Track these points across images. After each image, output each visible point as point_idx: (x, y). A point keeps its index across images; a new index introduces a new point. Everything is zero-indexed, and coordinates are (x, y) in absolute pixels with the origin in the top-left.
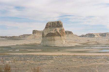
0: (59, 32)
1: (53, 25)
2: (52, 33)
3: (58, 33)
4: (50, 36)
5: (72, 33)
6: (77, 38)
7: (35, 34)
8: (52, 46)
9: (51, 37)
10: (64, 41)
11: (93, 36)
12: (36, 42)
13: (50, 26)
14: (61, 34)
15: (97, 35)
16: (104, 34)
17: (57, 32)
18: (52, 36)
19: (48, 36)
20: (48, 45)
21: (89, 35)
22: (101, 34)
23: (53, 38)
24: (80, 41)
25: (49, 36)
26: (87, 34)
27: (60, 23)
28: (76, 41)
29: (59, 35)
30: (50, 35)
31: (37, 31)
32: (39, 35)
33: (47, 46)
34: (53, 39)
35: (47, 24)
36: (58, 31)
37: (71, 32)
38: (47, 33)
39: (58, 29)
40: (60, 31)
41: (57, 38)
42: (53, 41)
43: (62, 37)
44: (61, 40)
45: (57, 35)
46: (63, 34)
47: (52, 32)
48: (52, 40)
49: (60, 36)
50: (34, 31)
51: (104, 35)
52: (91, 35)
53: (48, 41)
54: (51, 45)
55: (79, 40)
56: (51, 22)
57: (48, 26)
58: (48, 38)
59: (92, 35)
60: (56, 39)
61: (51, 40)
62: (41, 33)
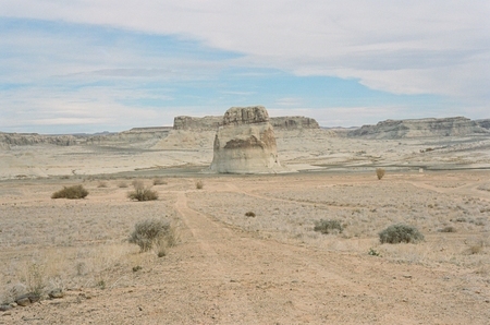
0: (258, 138)
1: (244, 118)
2: (240, 140)
3: (256, 139)
4: (236, 147)
5: (317, 126)
7: (182, 131)
8: (241, 172)
9: (237, 150)
10: (271, 160)
11: (403, 131)
12: (190, 161)
13: (235, 120)
14: (262, 142)
15: (419, 128)
16: (444, 123)
17: (254, 137)
18: (239, 146)
19: (229, 148)
20: (232, 172)
21: (387, 128)
22: (433, 125)
23: (243, 153)
25: (233, 147)
26: (381, 124)
27: (262, 114)
28: (321, 157)
29: (258, 145)
30: (236, 145)
31: (189, 118)
32: (197, 135)
35: (228, 113)
37: (313, 120)
38: (228, 140)
39: (256, 129)
40: (260, 134)
41: (251, 152)
42: (243, 161)
43: (265, 150)
44: (264, 157)
45: (253, 146)
47: (240, 137)
48: (240, 158)
49: (262, 146)
50: (179, 118)
51: (444, 127)
52: (394, 129)
53: (231, 161)
54: (239, 170)
56: (238, 109)
57: (230, 120)
58: (229, 152)
59: (399, 129)
60: (250, 156)
61: (237, 158)
62: (204, 125)
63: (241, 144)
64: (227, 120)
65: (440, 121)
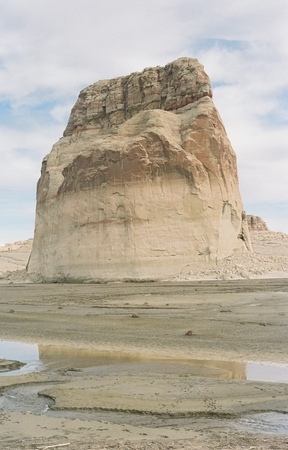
0: (174, 141)
1: (131, 103)
2: (107, 153)
3: (165, 145)
4: (93, 183)
5: (264, 227)
8: (108, 274)
9: (94, 193)
13: (103, 114)
14: (190, 157)
17: (156, 137)
20: (76, 274)
23: (115, 200)
25: (84, 184)
27: (190, 77)
29: (173, 168)
30: (89, 173)
33: (66, 281)
34: (121, 206)
35: (83, 95)
36: (160, 132)
37: (258, 219)
42: (115, 231)
43: (204, 187)
44: (196, 215)
45: (153, 172)
46: (214, 160)
48: (105, 222)
53: (76, 234)
54: (99, 266)
56: (114, 81)
57: (90, 114)
60: (141, 212)
61: (94, 224)
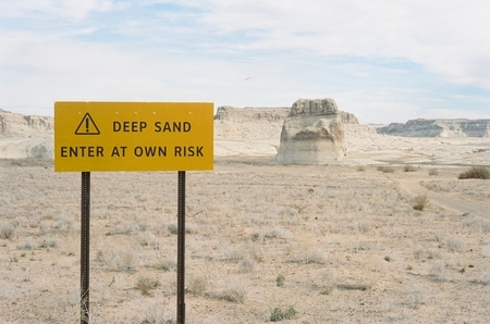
0: (328, 130)
1: (312, 111)
2: (311, 132)
4: (306, 139)
5: (356, 121)
6: (373, 139)
7: (225, 121)
9: (307, 142)
10: (341, 153)
11: (436, 131)
13: (303, 112)
14: (333, 135)
15: (451, 128)
16: (478, 125)
18: (310, 138)
19: (298, 139)
21: (419, 127)
22: (466, 126)
24: (381, 152)
25: (304, 139)
27: (332, 107)
29: (328, 137)
30: (306, 137)
32: (239, 125)
34: (314, 146)
35: (295, 104)
36: (325, 127)
37: (352, 115)
38: (298, 131)
39: (326, 122)
40: (331, 126)
41: (322, 144)
42: (312, 152)
43: (336, 143)
44: (334, 150)
45: (323, 138)
46: (339, 136)
47: (310, 129)
48: (309, 150)
49: (332, 140)
50: (223, 108)
51: (478, 129)
52: (426, 128)
53: (301, 152)
55: (379, 149)
56: (306, 101)
57: (298, 112)
58: (299, 144)
59: (431, 128)
60: (320, 148)
61: (306, 150)
62: (245, 116)
63: (311, 136)
64: (295, 112)
65: (473, 122)
